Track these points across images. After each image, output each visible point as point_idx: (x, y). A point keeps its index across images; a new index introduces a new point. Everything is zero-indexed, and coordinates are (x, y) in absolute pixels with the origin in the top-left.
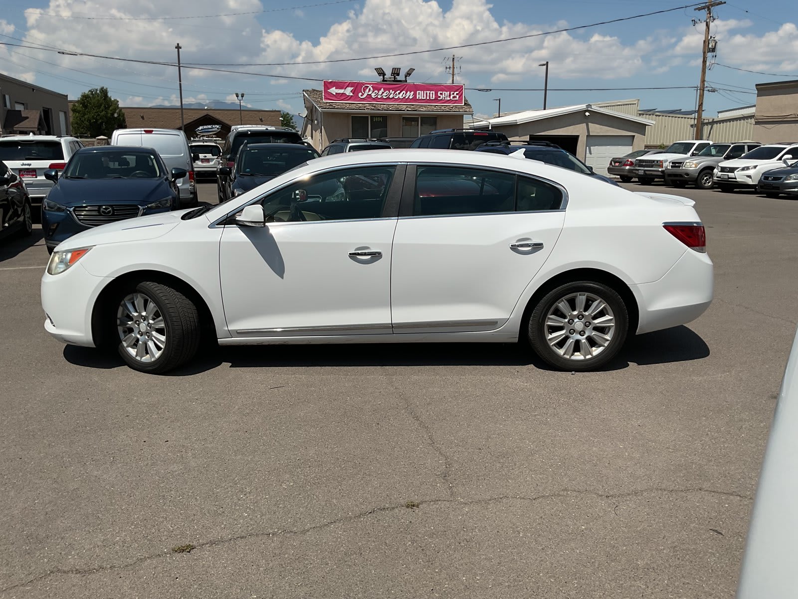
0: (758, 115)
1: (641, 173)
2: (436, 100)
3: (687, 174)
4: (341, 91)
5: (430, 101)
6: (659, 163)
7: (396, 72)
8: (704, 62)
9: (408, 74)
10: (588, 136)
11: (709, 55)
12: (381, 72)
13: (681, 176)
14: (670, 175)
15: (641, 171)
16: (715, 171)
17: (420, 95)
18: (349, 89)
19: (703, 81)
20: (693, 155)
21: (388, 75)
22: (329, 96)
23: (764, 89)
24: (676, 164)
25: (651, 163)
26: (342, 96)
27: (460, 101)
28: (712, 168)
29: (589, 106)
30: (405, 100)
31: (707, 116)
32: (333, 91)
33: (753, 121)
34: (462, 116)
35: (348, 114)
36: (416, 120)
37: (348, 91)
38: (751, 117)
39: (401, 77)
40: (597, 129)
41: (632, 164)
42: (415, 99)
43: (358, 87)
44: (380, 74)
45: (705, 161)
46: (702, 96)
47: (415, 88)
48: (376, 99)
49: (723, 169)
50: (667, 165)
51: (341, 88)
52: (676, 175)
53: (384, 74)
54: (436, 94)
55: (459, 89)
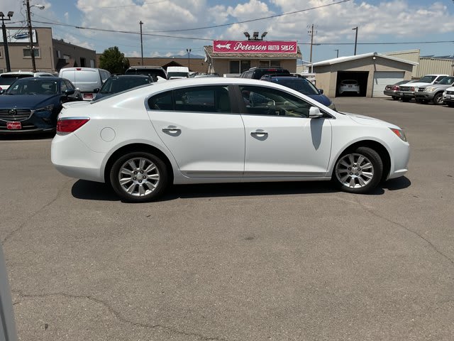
1: (401, 94)
2: (280, 50)
3: (427, 96)
4: (224, 46)
5: (276, 51)
6: (412, 89)
7: (256, 35)
9: (264, 35)
10: (375, 72)
12: (247, 35)
13: (423, 96)
14: (417, 96)
15: (401, 93)
16: (444, 93)
17: (271, 48)
18: (228, 45)
20: (435, 83)
21: (252, 37)
22: (217, 49)
24: (421, 89)
25: (407, 88)
26: (225, 49)
27: (295, 51)
28: (442, 91)
29: (376, 53)
30: (261, 51)
32: (219, 46)
34: (296, 60)
35: (228, 60)
36: (268, 62)
37: (228, 46)
39: (259, 37)
40: (380, 68)
41: (397, 89)
42: (267, 50)
43: (233, 43)
44: (247, 36)
45: (439, 87)
47: (268, 43)
48: (244, 50)
49: (448, 93)
50: (417, 90)
51: (224, 44)
52: (421, 96)
53: (249, 36)
54: (280, 47)
55: (294, 44)
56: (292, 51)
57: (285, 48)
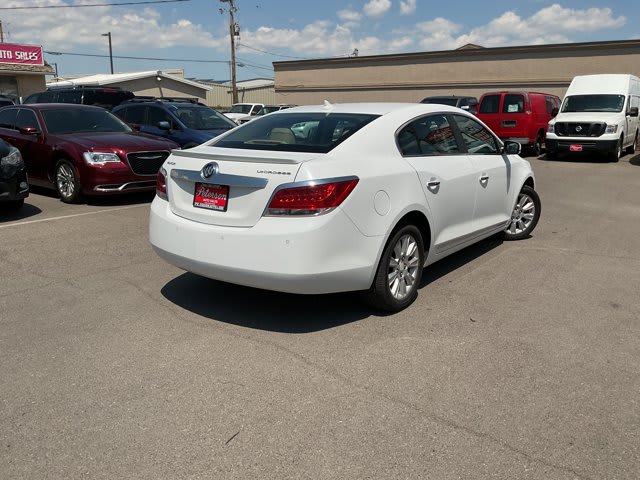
0: (277, 85)
2: (14, 59)
5: (7, 60)
8: (233, 42)
11: (235, 37)
19: (233, 57)
20: (252, 114)
23: (279, 66)
27: (39, 61)
29: (159, 72)
31: (239, 85)
33: (273, 90)
34: (43, 76)
38: (272, 86)
40: (168, 92)
46: (234, 70)
54: (13, 54)
55: (37, 50)
56: (35, 62)
57: (23, 55)
